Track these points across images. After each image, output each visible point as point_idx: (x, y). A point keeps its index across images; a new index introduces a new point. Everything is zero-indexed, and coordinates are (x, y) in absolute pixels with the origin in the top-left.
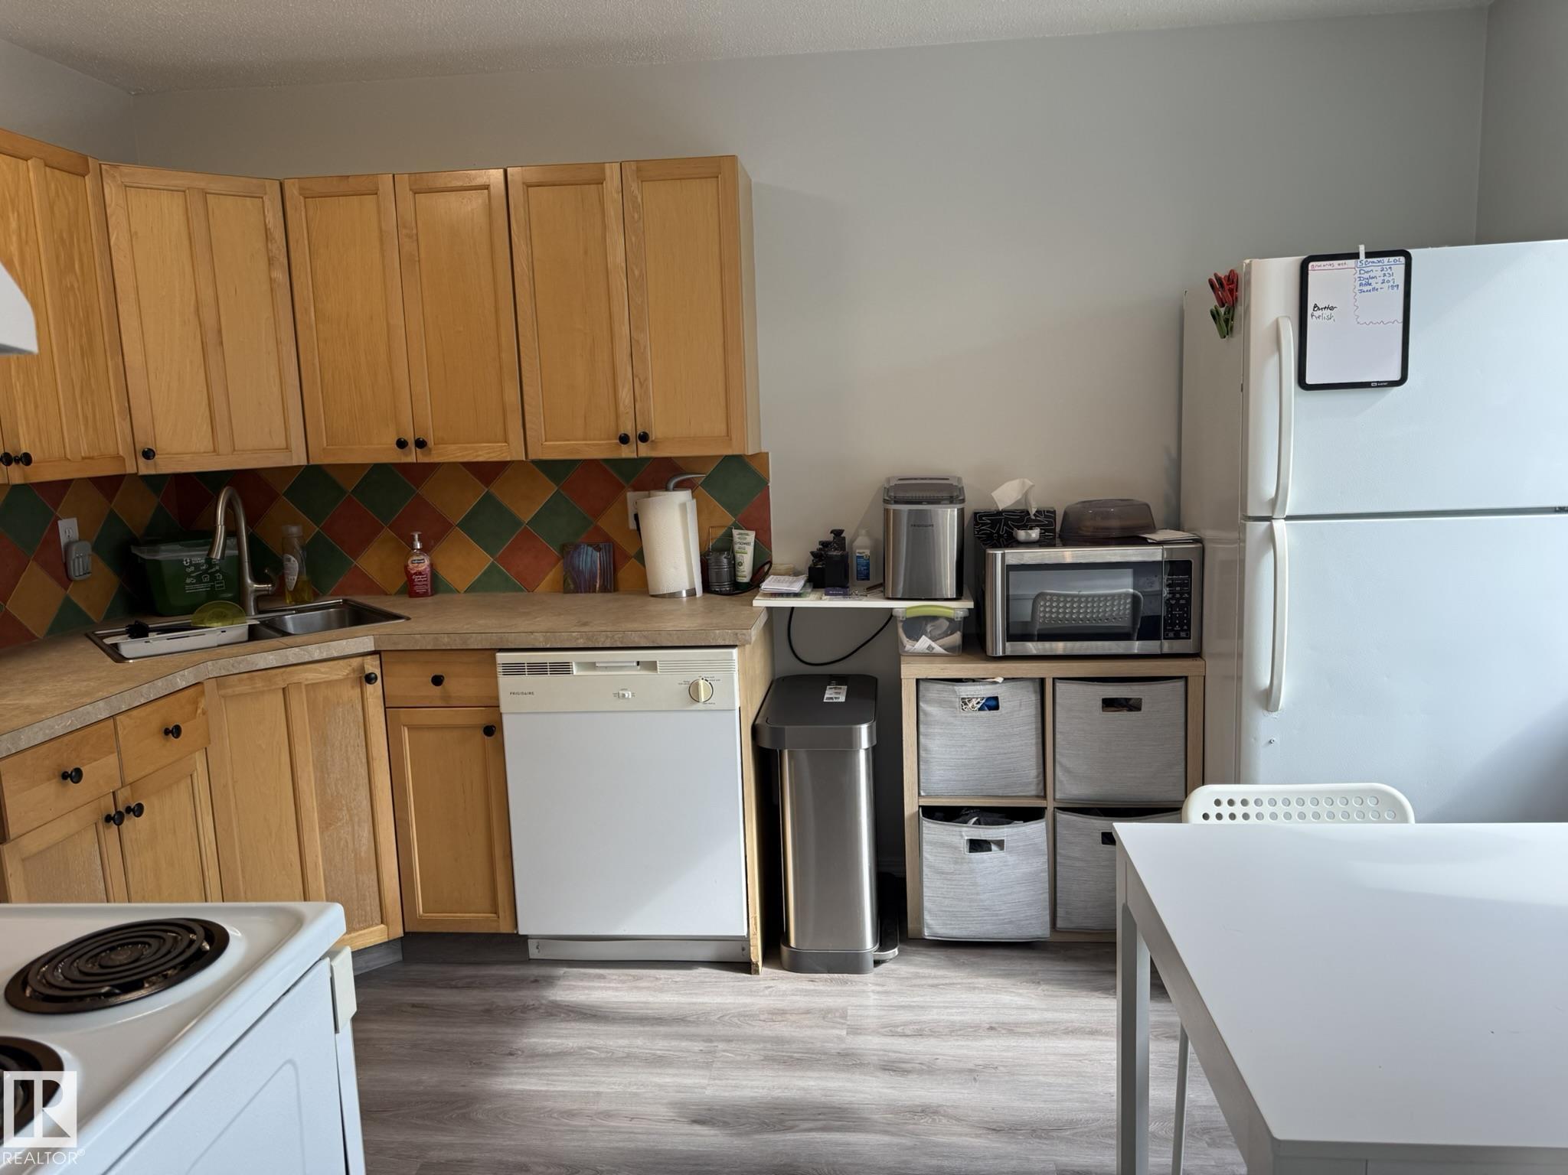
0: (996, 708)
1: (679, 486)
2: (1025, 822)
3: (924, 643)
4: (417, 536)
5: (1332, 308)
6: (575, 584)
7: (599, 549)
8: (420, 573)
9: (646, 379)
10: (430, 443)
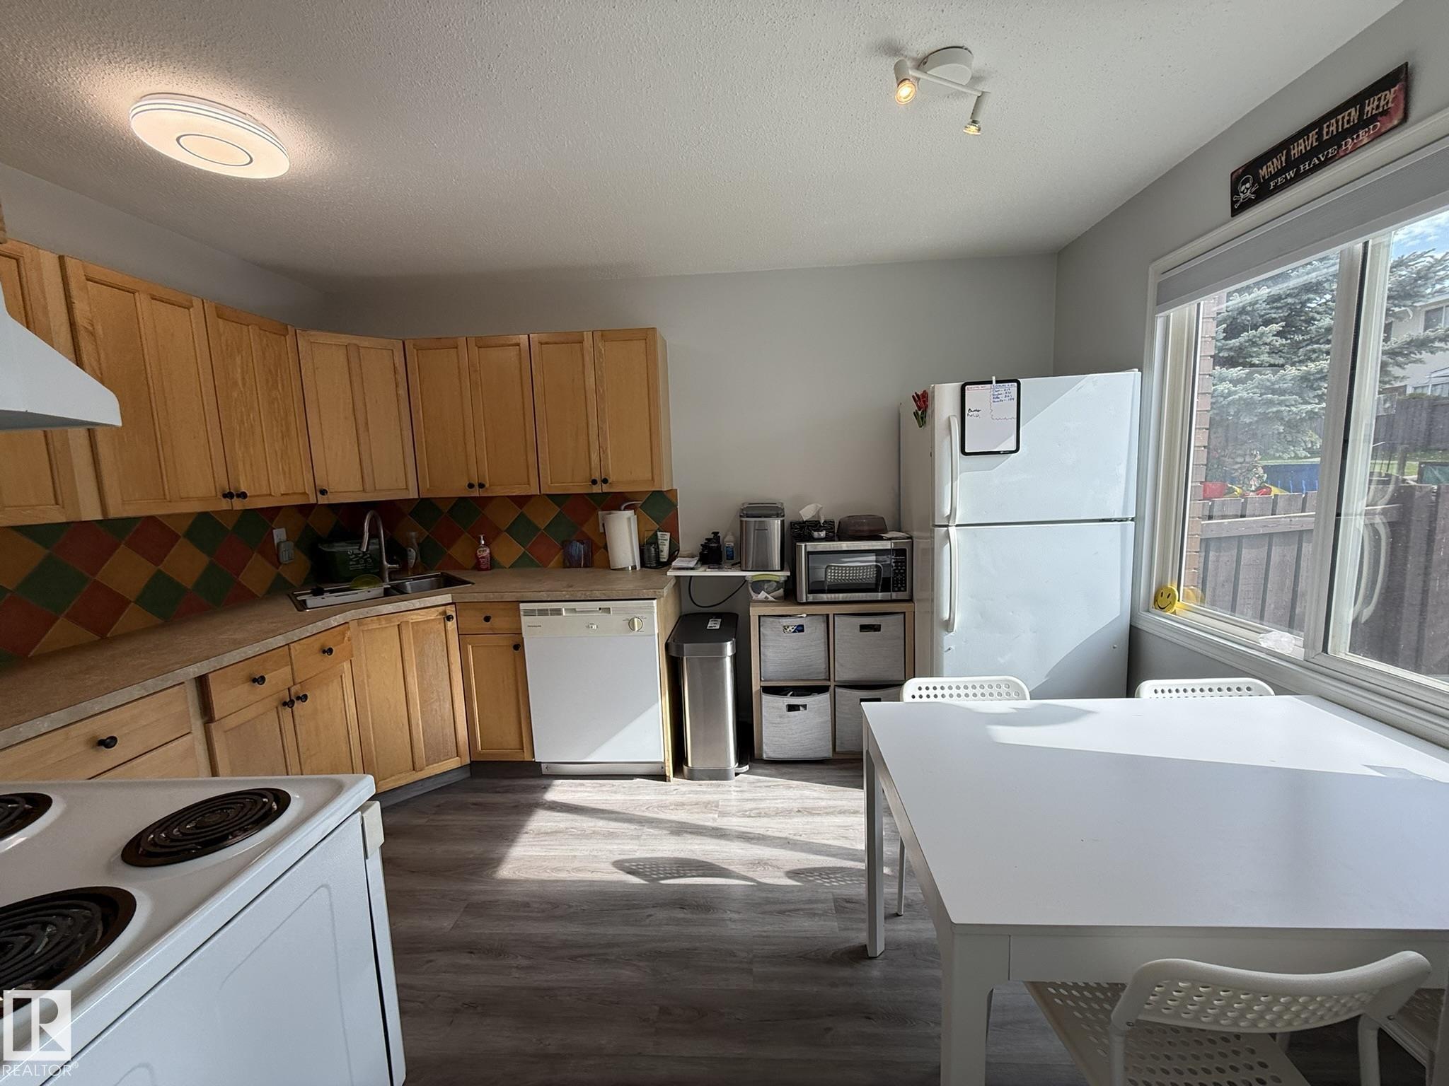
0: (803, 631)
1: (627, 508)
2: (819, 694)
3: (763, 595)
4: (482, 537)
5: (978, 411)
6: (570, 563)
7: (583, 543)
8: (483, 558)
9: (606, 448)
10: (487, 485)
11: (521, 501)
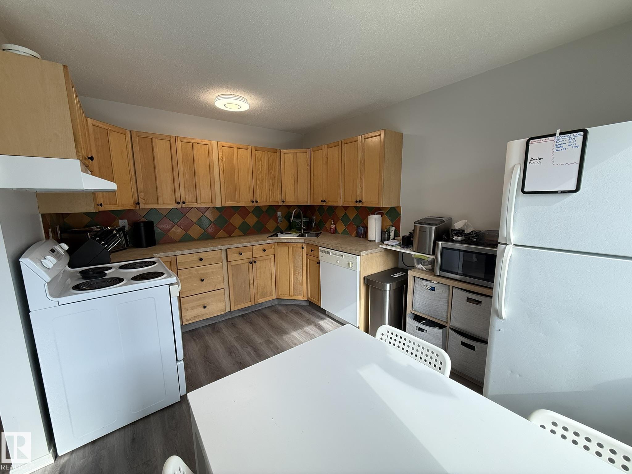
0: (434, 291)
1: (377, 214)
3: (420, 266)
4: (333, 221)
5: (540, 159)
6: (358, 235)
7: (363, 228)
8: (332, 229)
9: (363, 187)
10: (327, 201)
11: (346, 208)
